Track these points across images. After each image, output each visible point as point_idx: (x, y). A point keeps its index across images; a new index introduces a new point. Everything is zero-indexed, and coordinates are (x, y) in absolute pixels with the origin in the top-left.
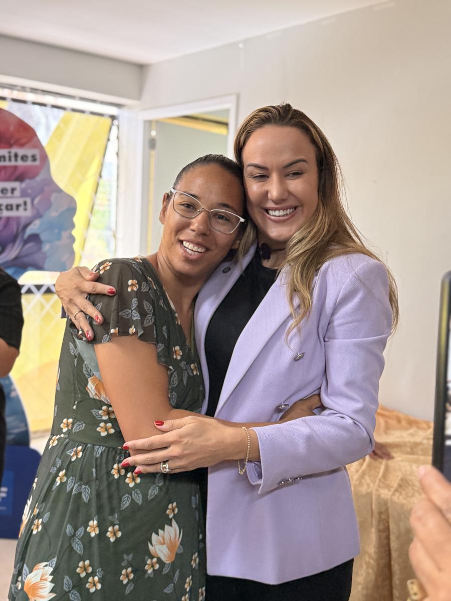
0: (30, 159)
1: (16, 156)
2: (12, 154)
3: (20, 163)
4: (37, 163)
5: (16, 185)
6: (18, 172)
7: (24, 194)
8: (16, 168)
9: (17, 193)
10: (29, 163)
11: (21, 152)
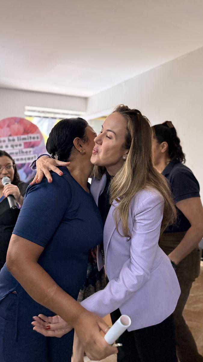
0: (36, 138)
1: (31, 137)
2: (29, 138)
3: (32, 140)
4: (39, 140)
5: (31, 149)
6: (32, 144)
7: (34, 153)
8: (30, 143)
9: (32, 153)
10: (36, 140)
11: (32, 135)
